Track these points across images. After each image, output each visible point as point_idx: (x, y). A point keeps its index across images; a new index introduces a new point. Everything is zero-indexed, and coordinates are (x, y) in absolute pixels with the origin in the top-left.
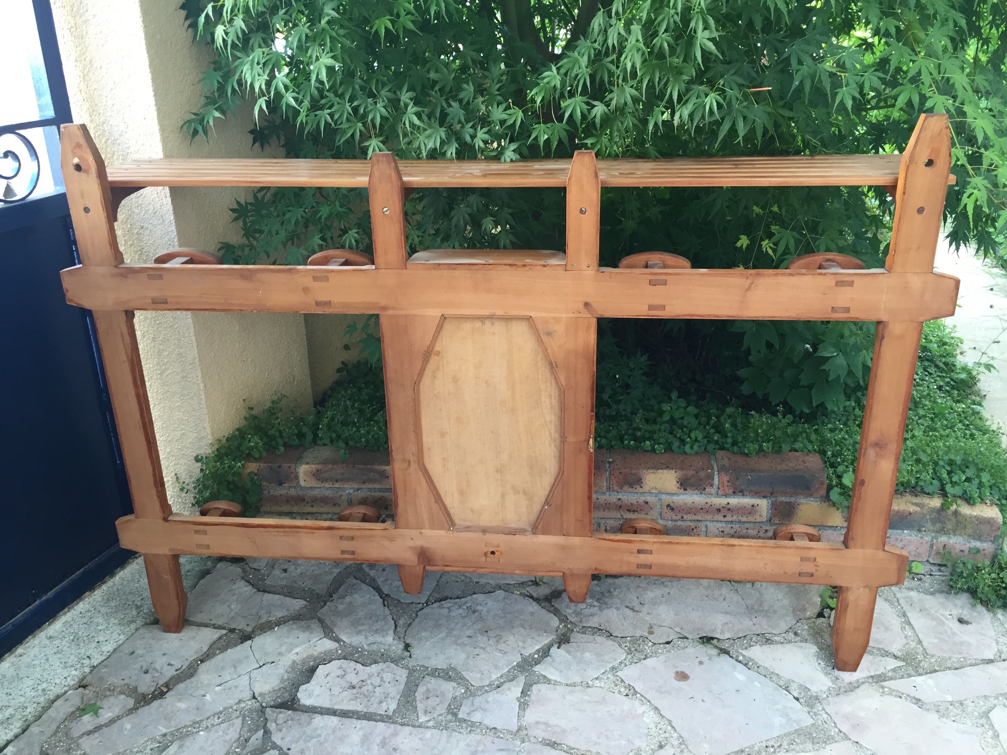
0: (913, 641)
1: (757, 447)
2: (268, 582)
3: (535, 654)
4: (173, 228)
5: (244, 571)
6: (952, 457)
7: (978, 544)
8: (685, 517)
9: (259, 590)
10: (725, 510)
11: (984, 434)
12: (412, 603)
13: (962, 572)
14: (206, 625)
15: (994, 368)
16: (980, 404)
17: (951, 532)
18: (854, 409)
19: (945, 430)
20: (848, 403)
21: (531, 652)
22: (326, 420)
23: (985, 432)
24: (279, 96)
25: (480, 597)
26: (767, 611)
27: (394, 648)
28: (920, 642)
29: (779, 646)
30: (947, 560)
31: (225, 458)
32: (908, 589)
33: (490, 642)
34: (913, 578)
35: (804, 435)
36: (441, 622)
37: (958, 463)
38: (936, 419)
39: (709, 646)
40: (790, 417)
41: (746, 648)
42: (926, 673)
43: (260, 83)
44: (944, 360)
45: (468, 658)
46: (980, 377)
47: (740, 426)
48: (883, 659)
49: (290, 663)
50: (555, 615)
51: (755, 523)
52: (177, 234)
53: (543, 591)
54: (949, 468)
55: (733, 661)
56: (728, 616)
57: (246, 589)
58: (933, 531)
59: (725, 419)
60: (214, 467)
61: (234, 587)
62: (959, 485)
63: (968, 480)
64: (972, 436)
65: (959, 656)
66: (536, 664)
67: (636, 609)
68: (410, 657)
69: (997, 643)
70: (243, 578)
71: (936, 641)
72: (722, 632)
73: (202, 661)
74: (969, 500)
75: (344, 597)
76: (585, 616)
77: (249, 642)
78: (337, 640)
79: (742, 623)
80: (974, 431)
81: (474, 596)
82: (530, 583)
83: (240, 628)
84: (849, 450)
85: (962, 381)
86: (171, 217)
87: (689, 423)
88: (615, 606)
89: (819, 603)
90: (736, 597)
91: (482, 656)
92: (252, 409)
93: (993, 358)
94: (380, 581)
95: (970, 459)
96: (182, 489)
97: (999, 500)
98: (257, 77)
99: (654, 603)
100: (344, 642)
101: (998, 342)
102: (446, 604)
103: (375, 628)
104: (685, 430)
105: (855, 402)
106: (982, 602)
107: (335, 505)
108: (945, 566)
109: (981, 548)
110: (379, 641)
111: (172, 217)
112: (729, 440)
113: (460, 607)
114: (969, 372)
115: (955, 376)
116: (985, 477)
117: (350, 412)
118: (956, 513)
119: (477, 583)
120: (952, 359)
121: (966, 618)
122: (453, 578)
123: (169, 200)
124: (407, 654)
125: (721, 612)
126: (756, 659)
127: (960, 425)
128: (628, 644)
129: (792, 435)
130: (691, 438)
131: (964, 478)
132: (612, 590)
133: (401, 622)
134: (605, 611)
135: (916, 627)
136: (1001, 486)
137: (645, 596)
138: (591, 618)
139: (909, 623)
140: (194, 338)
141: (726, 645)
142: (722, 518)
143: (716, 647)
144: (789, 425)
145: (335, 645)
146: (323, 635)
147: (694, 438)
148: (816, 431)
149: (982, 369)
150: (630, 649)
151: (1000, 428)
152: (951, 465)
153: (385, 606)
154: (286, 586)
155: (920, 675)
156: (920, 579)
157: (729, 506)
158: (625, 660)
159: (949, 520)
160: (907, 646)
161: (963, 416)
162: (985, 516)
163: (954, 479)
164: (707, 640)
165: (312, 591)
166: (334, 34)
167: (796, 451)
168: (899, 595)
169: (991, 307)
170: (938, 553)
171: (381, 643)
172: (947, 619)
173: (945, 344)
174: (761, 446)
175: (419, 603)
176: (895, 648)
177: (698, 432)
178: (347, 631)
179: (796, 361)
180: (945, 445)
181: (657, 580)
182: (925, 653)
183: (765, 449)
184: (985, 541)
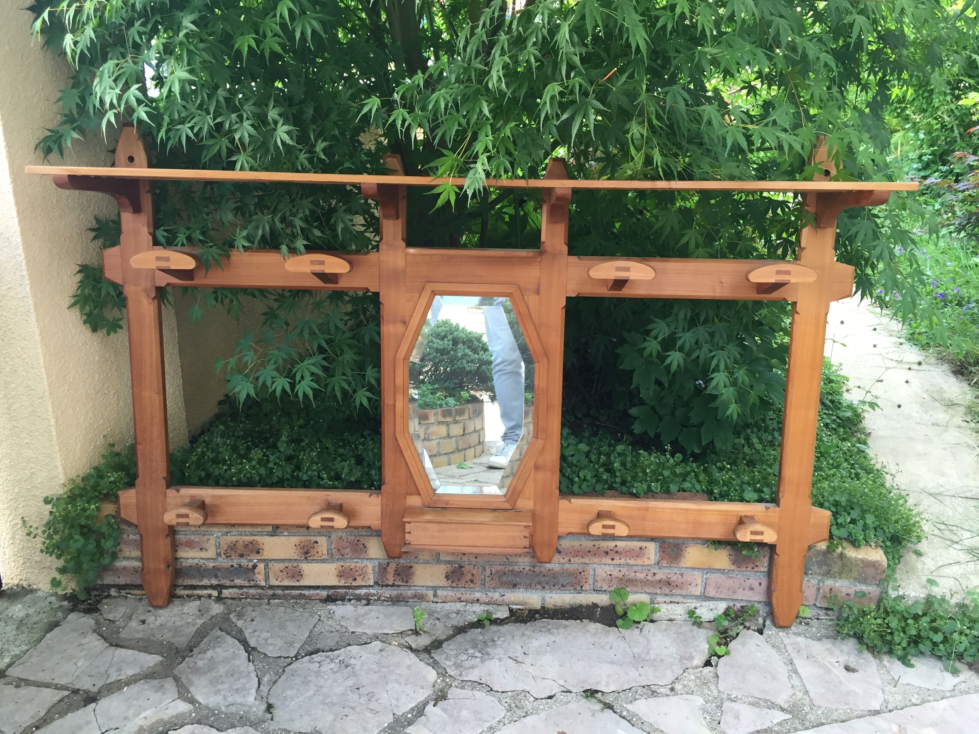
0: (800, 691)
1: (645, 487)
2: (122, 635)
3: (408, 713)
4: (21, 251)
5: (97, 623)
6: (837, 498)
7: (864, 588)
8: (573, 560)
9: (111, 645)
10: (613, 553)
11: (868, 473)
12: (280, 657)
13: (848, 617)
14: (47, 685)
15: (878, 406)
16: (865, 443)
17: (837, 575)
18: (743, 446)
19: (830, 469)
20: (737, 441)
21: (405, 711)
22: (194, 459)
23: (868, 471)
24: (130, 110)
25: (354, 649)
26: (654, 660)
27: (254, 709)
28: (807, 692)
29: (665, 699)
30: (834, 604)
31: (78, 499)
32: (795, 634)
33: (361, 701)
34: (801, 623)
35: (693, 474)
36: (310, 678)
37: (843, 504)
38: (822, 459)
39: (593, 700)
40: (679, 456)
41: (631, 702)
42: (813, 727)
43: (110, 97)
44: (830, 398)
45: (335, 719)
46: (865, 414)
47: (629, 465)
48: (769, 711)
49: (136, 728)
50: (433, 667)
51: (644, 566)
52: (26, 258)
53: (423, 641)
54: (834, 510)
55: (617, 716)
56: (615, 666)
57: (97, 643)
58: (819, 574)
59: (615, 458)
60: (64, 510)
61: (84, 641)
62: (844, 527)
63: (853, 521)
64: (857, 475)
65: (846, 707)
66: (409, 725)
67: (519, 659)
68: (272, 719)
69: (884, 693)
70: (95, 631)
71: (823, 690)
72: (607, 685)
73: (37, 728)
74: (854, 543)
75: (205, 652)
76: (466, 669)
77: (93, 705)
78: (192, 701)
79: (627, 674)
80: (859, 471)
81: (349, 648)
82: (410, 632)
83: (84, 688)
84: (736, 490)
85: (848, 419)
86: (17, 239)
87: (578, 461)
88: (497, 657)
89: (707, 650)
90: (623, 645)
91: (351, 717)
92: (113, 445)
93: (877, 397)
94: (247, 633)
95: (855, 500)
96: (29, 534)
97: (883, 542)
98: (108, 90)
99: (539, 653)
100: (200, 704)
101: (881, 381)
102: (316, 657)
103: (235, 687)
104: (573, 468)
105: (745, 439)
106: (868, 648)
107: (201, 549)
108: (832, 609)
109: (867, 592)
110: (239, 701)
111: (19, 239)
112: (618, 480)
113: (332, 660)
114: (854, 410)
115: (841, 414)
116: (870, 519)
117: (221, 450)
118: (842, 555)
119: (353, 633)
120: (838, 397)
121: (852, 665)
122: (328, 628)
123: (16, 221)
124: (269, 716)
125: (608, 663)
126: (640, 715)
127: (845, 464)
128: (508, 700)
129: (681, 474)
130: (579, 477)
131: (849, 520)
132: (496, 639)
133: (266, 679)
134: (487, 663)
135: (803, 676)
136: (885, 528)
137: (530, 645)
138: (471, 670)
139: (796, 672)
140: (43, 370)
141: (609, 699)
142: (610, 561)
143: (600, 701)
144: (677, 464)
145: (190, 707)
146: (177, 696)
147: (582, 477)
148: (705, 470)
149: (866, 407)
150: (510, 706)
151: (885, 467)
152: (837, 505)
153: (249, 661)
154: (141, 639)
155: (807, 729)
156: (807, 624)
157: (616, 549)
158: (504, 718)
159: (835, 563)
160: (794, 697)
161: (848, 455)
162: (870, 559)
163: (839, 521)
164: (591, 693)
165: (171, 645)
166: (192, 48)
167: (684, 491)
168: (786, 641)
169: (875, 346)
170: (825, 597)
171: (240, 704)
172: (834, 666)
173: (831, 381)
174: (649, 486)
175: (288, 657)
176: (782, 700)
177: (586, 471)
178: (206, 690)
179: (686, 398)
180: (829, 486)
181: (544, 627)
182: (812, 705)
183: (653, 489)
184: (871, 585)
